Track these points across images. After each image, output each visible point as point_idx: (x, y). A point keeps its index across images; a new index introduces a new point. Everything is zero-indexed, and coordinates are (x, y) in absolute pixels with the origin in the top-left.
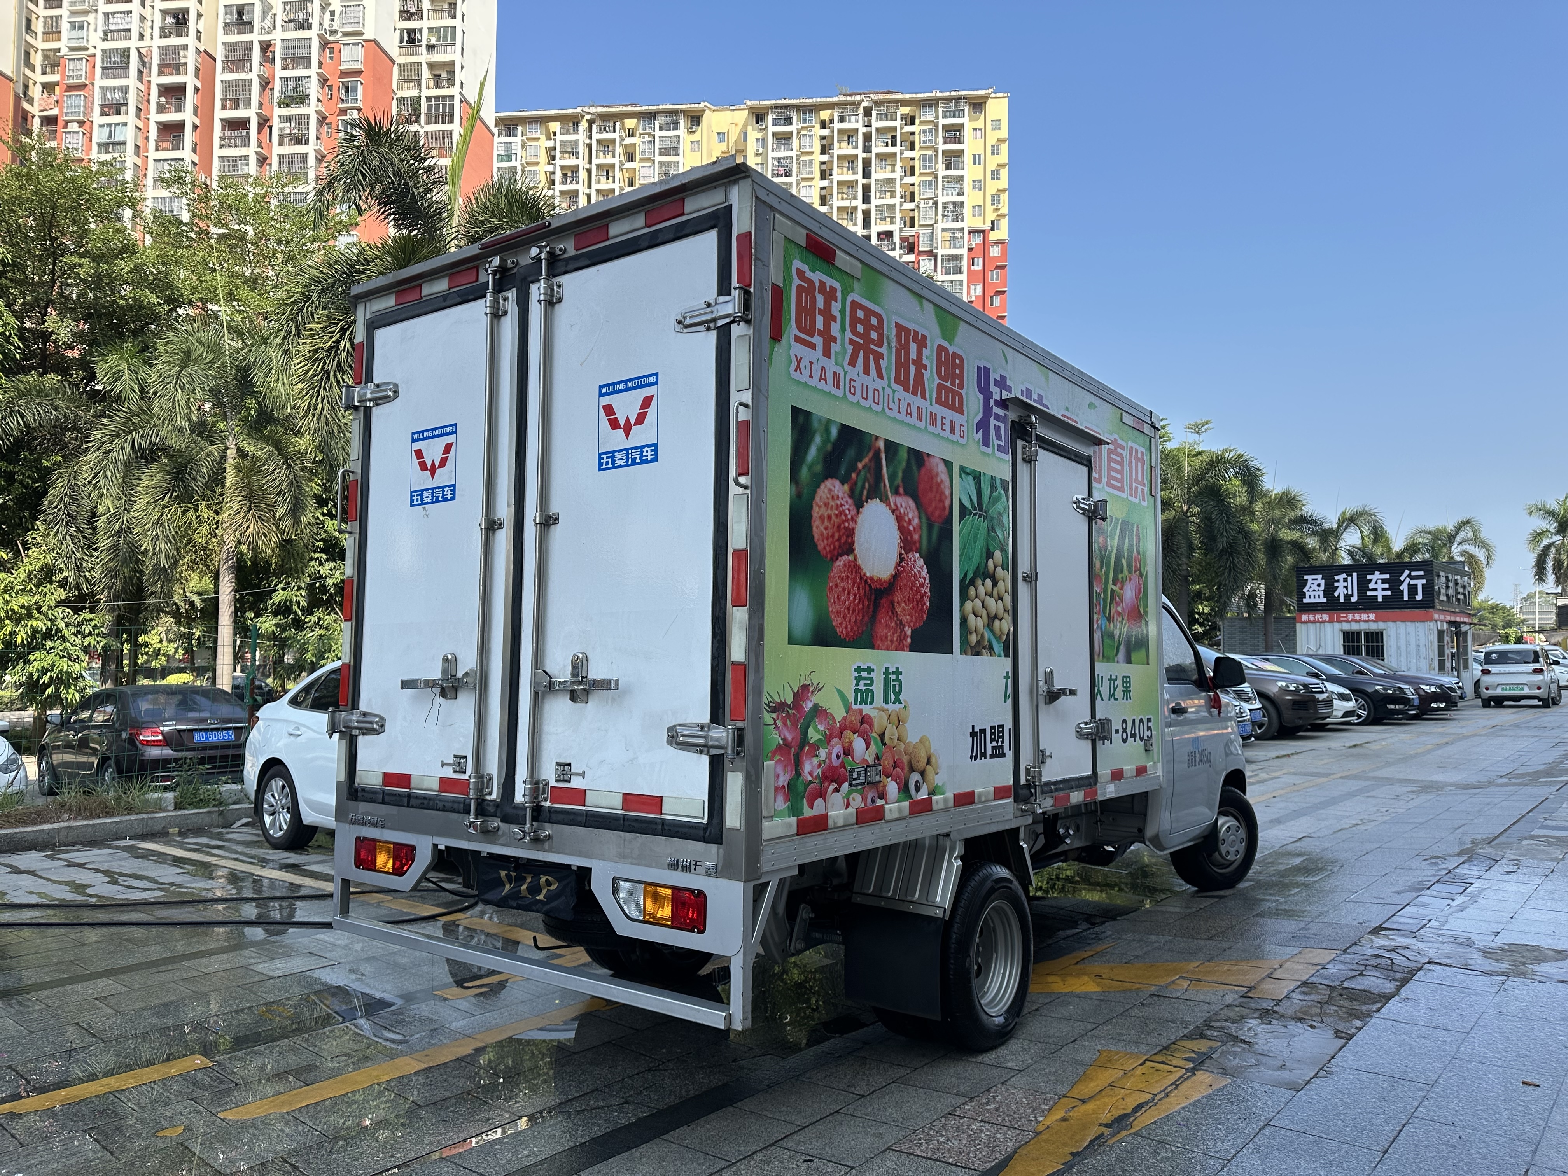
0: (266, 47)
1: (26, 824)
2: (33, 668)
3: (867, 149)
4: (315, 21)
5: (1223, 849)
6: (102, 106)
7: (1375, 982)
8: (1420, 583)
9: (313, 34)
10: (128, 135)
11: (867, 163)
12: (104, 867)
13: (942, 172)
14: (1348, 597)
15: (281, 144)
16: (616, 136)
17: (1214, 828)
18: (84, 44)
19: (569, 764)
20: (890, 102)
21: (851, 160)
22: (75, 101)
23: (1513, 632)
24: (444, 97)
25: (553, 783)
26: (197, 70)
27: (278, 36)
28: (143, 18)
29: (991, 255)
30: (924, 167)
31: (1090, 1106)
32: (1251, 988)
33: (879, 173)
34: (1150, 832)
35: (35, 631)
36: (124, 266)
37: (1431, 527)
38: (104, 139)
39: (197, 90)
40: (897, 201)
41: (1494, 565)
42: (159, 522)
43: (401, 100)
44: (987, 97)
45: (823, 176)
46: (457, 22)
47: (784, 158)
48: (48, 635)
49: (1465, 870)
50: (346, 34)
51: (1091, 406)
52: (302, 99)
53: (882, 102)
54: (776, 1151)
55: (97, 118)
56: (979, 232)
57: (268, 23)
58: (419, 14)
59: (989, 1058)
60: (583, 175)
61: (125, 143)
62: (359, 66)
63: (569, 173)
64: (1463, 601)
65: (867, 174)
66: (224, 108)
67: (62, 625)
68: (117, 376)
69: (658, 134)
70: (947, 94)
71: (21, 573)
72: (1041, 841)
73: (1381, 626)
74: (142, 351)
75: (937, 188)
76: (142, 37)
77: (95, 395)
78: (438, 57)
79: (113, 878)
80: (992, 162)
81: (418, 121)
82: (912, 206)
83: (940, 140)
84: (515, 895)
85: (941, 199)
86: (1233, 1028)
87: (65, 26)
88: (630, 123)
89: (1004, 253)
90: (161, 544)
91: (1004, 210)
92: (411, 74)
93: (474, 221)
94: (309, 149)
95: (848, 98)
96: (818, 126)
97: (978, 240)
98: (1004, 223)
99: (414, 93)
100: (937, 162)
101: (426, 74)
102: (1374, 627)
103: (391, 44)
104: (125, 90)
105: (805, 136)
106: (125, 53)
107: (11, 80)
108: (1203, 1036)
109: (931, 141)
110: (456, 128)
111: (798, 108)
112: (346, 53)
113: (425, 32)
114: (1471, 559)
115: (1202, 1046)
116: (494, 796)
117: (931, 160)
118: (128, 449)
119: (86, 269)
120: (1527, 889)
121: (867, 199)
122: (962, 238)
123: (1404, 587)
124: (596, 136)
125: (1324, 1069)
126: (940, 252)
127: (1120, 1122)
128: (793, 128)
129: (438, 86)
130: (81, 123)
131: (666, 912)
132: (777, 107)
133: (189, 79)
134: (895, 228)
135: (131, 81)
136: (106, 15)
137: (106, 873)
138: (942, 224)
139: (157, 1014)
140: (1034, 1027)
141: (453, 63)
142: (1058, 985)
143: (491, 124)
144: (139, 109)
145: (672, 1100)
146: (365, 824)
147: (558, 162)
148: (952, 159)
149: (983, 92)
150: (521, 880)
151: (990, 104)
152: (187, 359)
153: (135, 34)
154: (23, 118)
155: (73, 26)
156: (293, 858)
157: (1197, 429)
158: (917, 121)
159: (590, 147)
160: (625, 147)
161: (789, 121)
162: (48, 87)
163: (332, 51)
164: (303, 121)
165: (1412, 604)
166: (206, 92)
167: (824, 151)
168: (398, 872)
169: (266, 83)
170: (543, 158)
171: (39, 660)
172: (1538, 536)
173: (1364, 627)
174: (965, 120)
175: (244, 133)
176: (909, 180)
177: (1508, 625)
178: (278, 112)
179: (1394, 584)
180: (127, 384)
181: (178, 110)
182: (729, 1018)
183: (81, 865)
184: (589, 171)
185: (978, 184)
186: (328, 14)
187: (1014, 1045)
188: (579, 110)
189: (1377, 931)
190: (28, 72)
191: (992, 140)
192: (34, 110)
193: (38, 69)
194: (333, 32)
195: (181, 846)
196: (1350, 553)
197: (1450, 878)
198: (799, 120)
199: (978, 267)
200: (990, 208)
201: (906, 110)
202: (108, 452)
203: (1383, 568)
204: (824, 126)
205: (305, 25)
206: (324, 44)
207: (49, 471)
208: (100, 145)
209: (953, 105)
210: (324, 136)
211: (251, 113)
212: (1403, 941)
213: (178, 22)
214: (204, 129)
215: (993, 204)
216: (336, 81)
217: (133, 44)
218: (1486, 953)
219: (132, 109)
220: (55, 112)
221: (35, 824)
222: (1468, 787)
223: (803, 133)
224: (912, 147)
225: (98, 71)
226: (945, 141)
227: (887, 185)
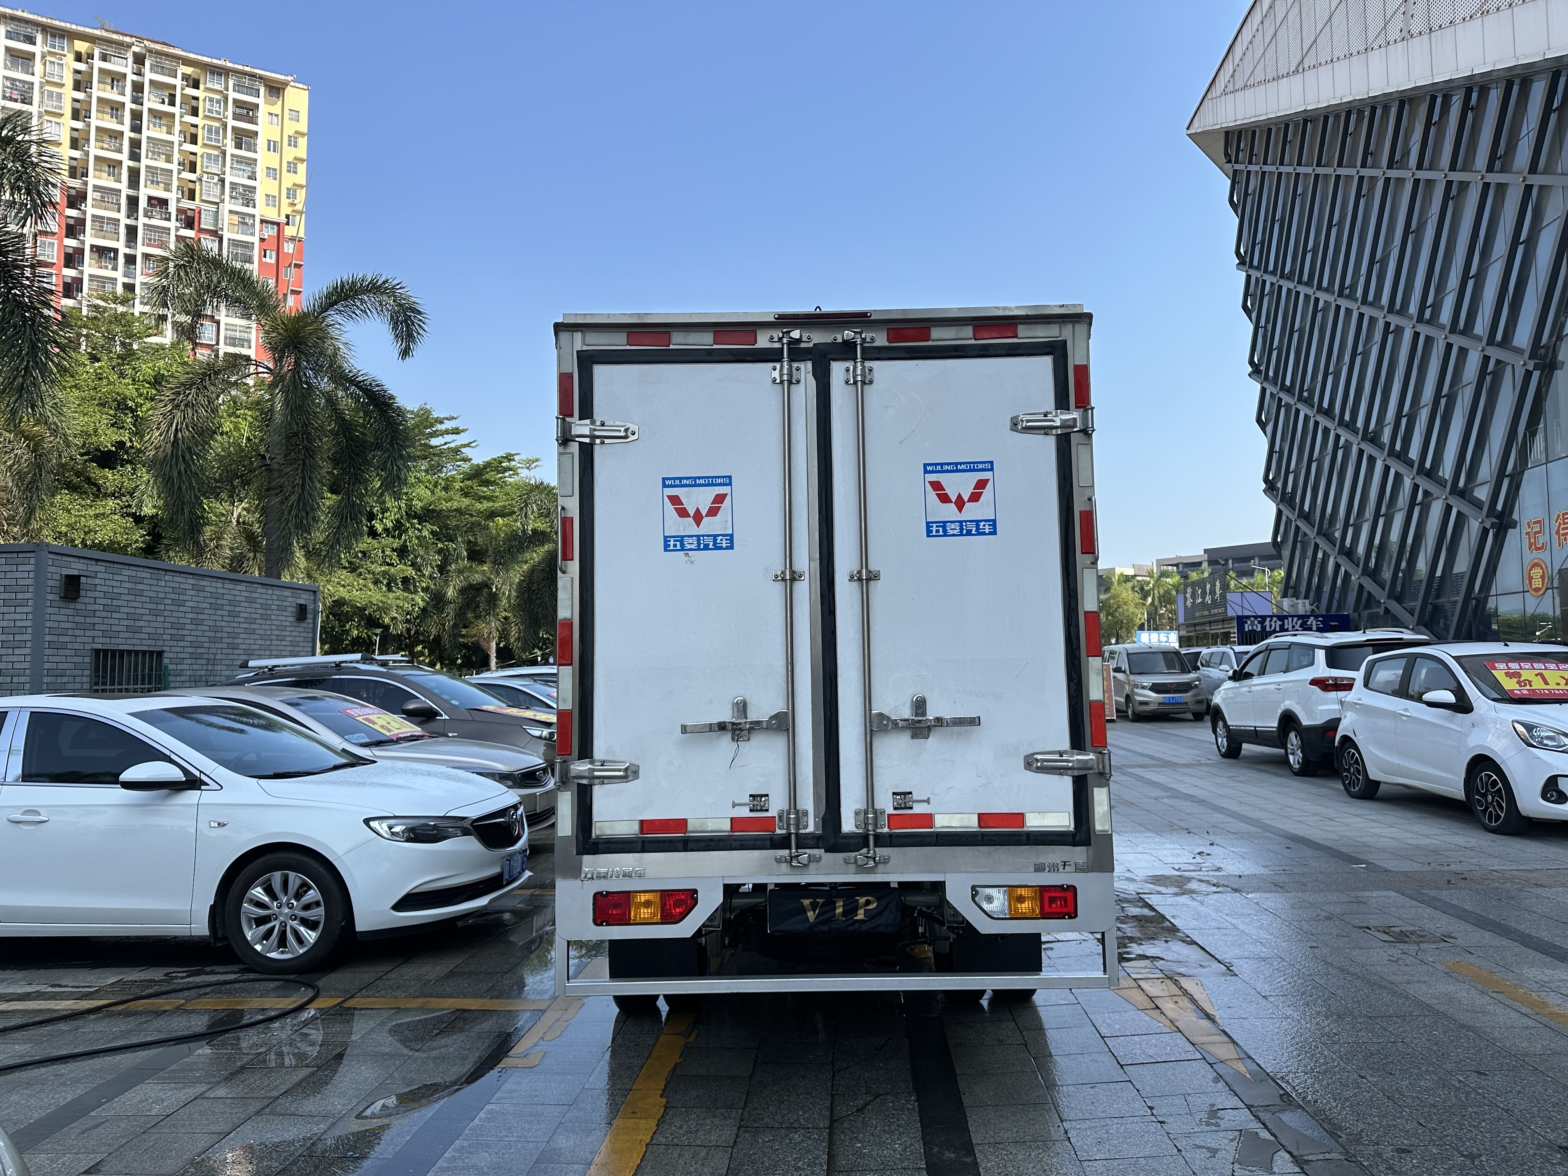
3: (137, 100)
11: (136, 116)
13: (231, 149)
19: (910, 793)
20: (168, 55)
21: (114, 108)
25: (890, 810)
29: (286, 250)
30: (210, 139)
33: (152, 131)
40: (174, 167)
44: (286, 84)
45: (77, 116)
47: (20, 81)
53: (159, 53)
56: (273, 223)
65: (136, 129)
70: (240, 67)
75: (224, 165)
80: (289, 154)
82: (192, 177)
83: (230, 114)
85: (229, 179)
89: (299, 252)
91: (301, 207)
95: (115, 37)
96: (71, 57)
97: (271, 231)
98: (300, 220)
100: (225, 137)
105: (52, 62)
109: (219, 113)
111: (45, 29)
116: (811, 829)
117: (217, 133)
121: (135, 156)
122: (253, 225)
126: (227, 235)
128: (36, 49)
132: (14, 18)
134: (171, 197)
138: (228, 205)
148: (244, 138)
149: (282, 77)
151: (289, 91)
158: (202, 86)
161: (31, 41)
167: (78, 86)
174: (259, 101)
176: (189, 147)
185: (272, 172)
191: (289, 130)
198: (45, 42)
199: (271, 260)
200: (285, 202)
201: (189, 70)
204: (78, 58)
209: (247, 81)
215: (288, 198)
223: (49, 58)
224: (195, 112)
226: (236, 117)
227: (162, 148)
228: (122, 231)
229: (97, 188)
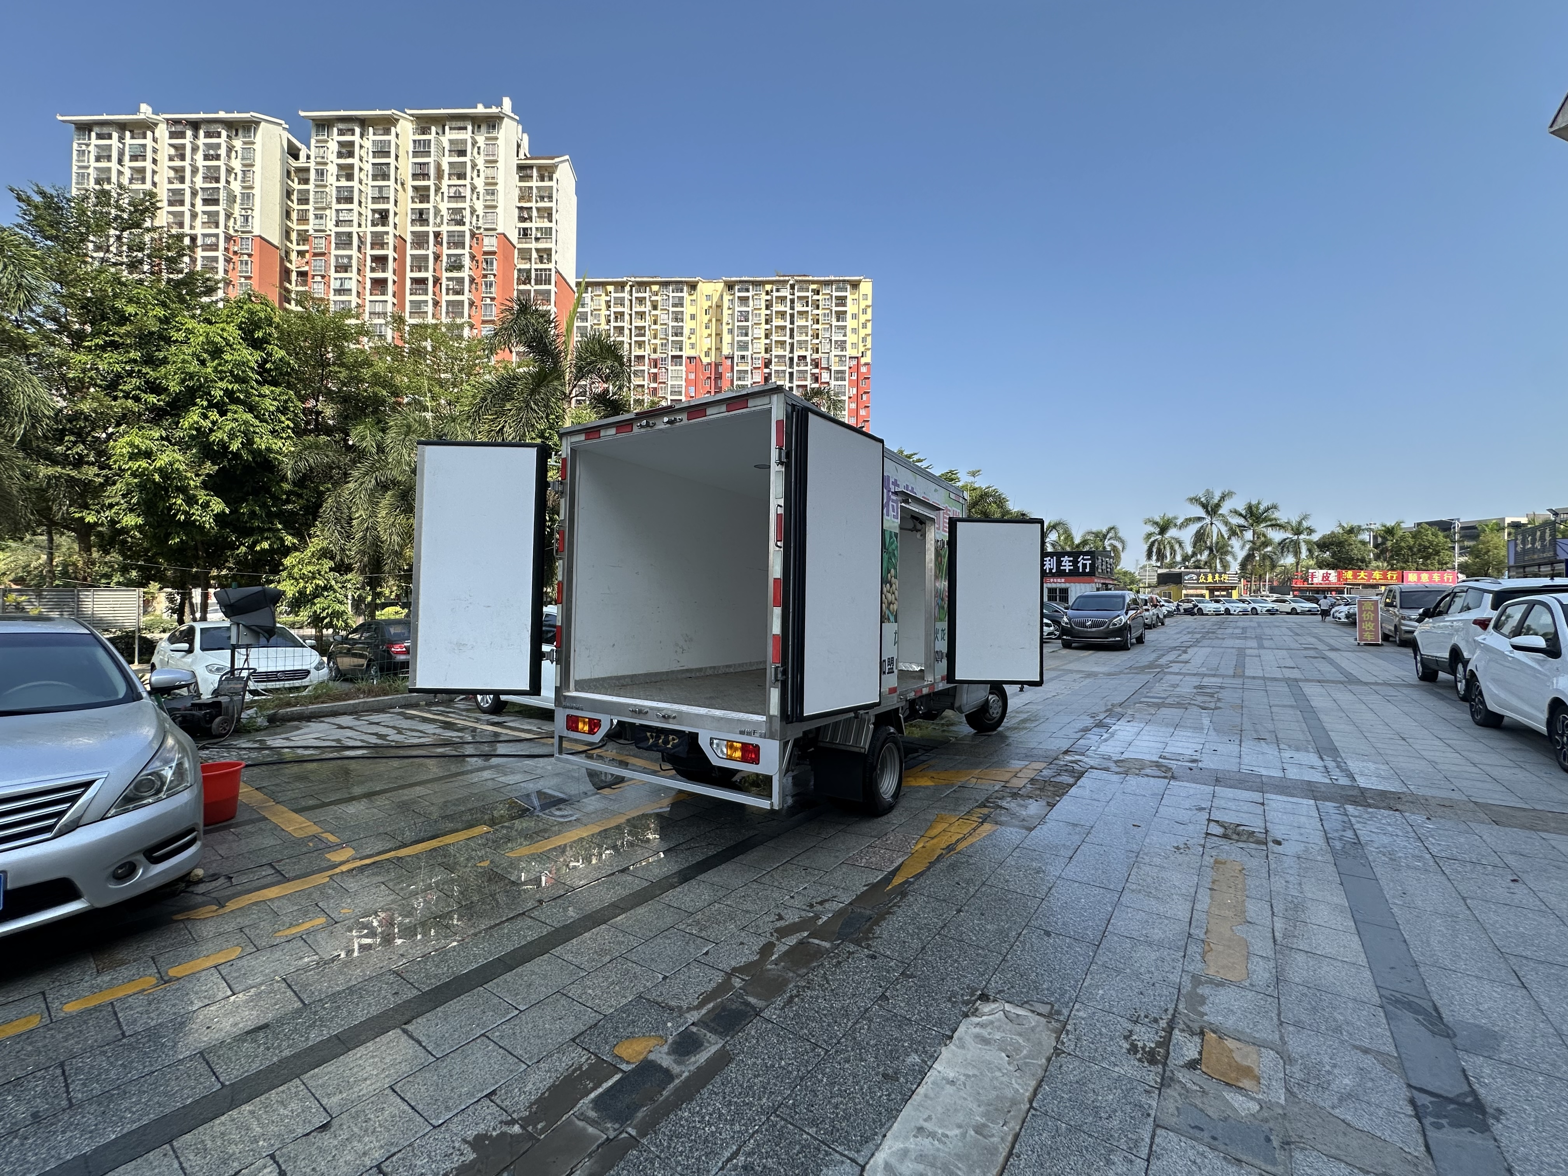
0: (437, 235)
1: (340, 700)
2: (317, 608)
3: (792, 308)
4: (467, 220)
5: (991, 711)
6: (336, 267)
7: (1066, 779)
8: (1088, 562)
9: (466, 228)
10: (352, 285)
11: (792, 316)
12: (391, 724)
13: (834, 323)
14: (1051, 569)
15: (447, 294)
16: (647, 295)
17: (987, 701)
18: (323, 228)
20: (805, 281)
21: (782, 314)
22: (320, 262)
23: (1134, 587)
24: (545, 270)
26: (395, 248)
27: (445, 229)
28: (360, 214)
29: (862, 371)
30: (825, 320)
31: (935, 841)
32: (1006, 782)
33: (799, 322)
34: (957, 705)
35: (317, 586)
36: (366, 373)
37: (1094, 530)
38: (338, 286)
39: (395, 259)
40: (809, 338)
41: (1126, 551)
42: (393, 525)
43: (519, 270)
44: (860, 281)
45: (767, 322)
46: (553, 225)
47: (745, 311)
48: (325, 588)
49: (1107, 720)
50: (486, 229)
51: (936, 490)
52: (459, 267)
53: (801, 281)
54: (789, 866)
55: (333, 274)
56: (855, 358)
57: (438, 220)
58: (530, 219)
59: (884, 819)
60: (627, 317)
61: (350, 290)
62: (494, 249)
63: (619, 316)
64: (1109, 572)
65: (792, 323)
66: (412, 271)
67: (333, 583)
68: (363, 438)
69: (671, 294)
70: (838, 278)
71: (308, 552)
72: (908, 712)
73: (1067, 585)
74: (377, 424)
75: (831, 332)
76: (360, 225)
77: (349, 448)
78: (542, 245)
79: (399, 731)
80: (863, 318)
81: (530, 283)
82: (817, 341)
83: (834, 304)
84: (655, 745)
85: (834, 339)
86: (1000, 802)
87: (311, 216)
88: (655, 288)
89: (869, 370)
90: (395, 538)
91: (869, 346)
92: (525, 255)
93: (580, 358)
94: (465, 298)
95: (782, 278)
96: (764, 294)
97: (855, 362)
98: (869, 353)
99: (527, 266)
100: (831, 317)
101: (534, 255)
102: (1063, 586)
103: (514, 237)
104: (350, 257)
105: (756, 299)
106: (350, 235)
107: (277, 248)
108: (985, 806)
109: (828, 305)
110: (552, 287)
111: (753, 283)
112: (486, 241)
113: (534, 230)
114: (1114, 548)
115: (985, 811)
117: (828, 316)
118: (373, 481)
119: (344, 374)
120: (1136, 730)
121: (792, 337)
122: (846, 361)
123: (1080, 565)
124: (635, 295)
125: (1043, 820)
126: (833, 368)
127: (950, 848)
128: (750, 294)
129: (542, 262)
130: (323, 277)
131: (738, 754)
132: (741, 282)
133: (390, 253)
134: (808, 354)
135: (354, 252)
136: (337, 211)
137: (394, 727)
138: (834, 352)
139: (454, 805)
140: (904, 803)
141: (550, 249)
142: (914, 783)
143: (573, 286)
144: (359, 270)
145: (732, 843)
146: (572, 708)
147: (613, 309)
148: (841, 316)
149: (858, 278)
150: (658, 738)
151: (862, 284)
152: (409, 431)
153: (355, 223)
154: (286, 273)
155: (317, 217)
156: (496, 719)
157: (973, 474)
158: (821, 293)
159: (631, 301)
160: (652, 302)
161: (747, 290)
162: (301, 254)
163: (477, 239)
164: (460, 281)
165: (1084, 574)
166: (400, 261)
167: (767, 308)
168: (591, 732)
169: (437, 257)
170: (603, 306)
171: (320, 604)
172: (1149, 535)
173: (1058, 585)
174: (848, 294)
175: (424, 287)
176: (815, 326)
177: (1132, 583)
178: (445, 275)
179: (1075, 563)
180: (369, 444)
181: (384, 271)
182: (772, 804)
183: (378, 724)
184: (631, 315)
185: (854, 330)
186: (475, 217)
187: (895, 812)
188: (625, 279)
189: (1066, 752)
190: (289, 244)
191: (862, 306)
192: (292, 267)
193: (295, 242)
194: (478, 228)
195: (429, 712)
196: (1053, 545)
197: (1100, 725)
198: (753, 290)
199: (854, 378)
200: (861, 345)
201: (814, 286)
202: (362, 483)
203: (1069, 554)
204: (767, 293)
205: (461, 223)
206: (473, 235)
207: (323, 493)
208: (335, 290)
209: (841, 285)
210: (473, 290)
211: (429, 275)
212: (1078, 757)
213: (382, 217)
214: (400, 283)
215: (863, 342)
216: (480, 258)
217: (354, 229)
218: (1116, 762)
219: (355, 269)
220: (306, 268)
221: (345, 700)
222: (1109, 674)
223: (755, 297)
224: (818, 307)
225: (333, 245)
226: (837, 305)
227: (803, 329)
228: (787, 375)
229: (776, 356)
